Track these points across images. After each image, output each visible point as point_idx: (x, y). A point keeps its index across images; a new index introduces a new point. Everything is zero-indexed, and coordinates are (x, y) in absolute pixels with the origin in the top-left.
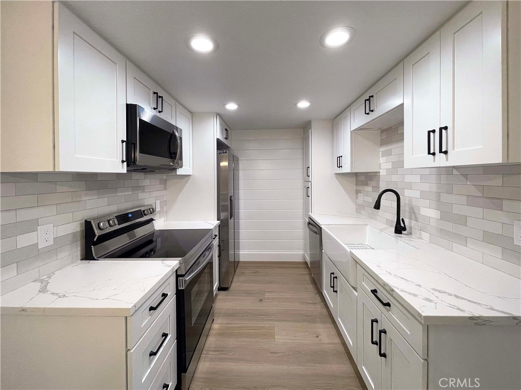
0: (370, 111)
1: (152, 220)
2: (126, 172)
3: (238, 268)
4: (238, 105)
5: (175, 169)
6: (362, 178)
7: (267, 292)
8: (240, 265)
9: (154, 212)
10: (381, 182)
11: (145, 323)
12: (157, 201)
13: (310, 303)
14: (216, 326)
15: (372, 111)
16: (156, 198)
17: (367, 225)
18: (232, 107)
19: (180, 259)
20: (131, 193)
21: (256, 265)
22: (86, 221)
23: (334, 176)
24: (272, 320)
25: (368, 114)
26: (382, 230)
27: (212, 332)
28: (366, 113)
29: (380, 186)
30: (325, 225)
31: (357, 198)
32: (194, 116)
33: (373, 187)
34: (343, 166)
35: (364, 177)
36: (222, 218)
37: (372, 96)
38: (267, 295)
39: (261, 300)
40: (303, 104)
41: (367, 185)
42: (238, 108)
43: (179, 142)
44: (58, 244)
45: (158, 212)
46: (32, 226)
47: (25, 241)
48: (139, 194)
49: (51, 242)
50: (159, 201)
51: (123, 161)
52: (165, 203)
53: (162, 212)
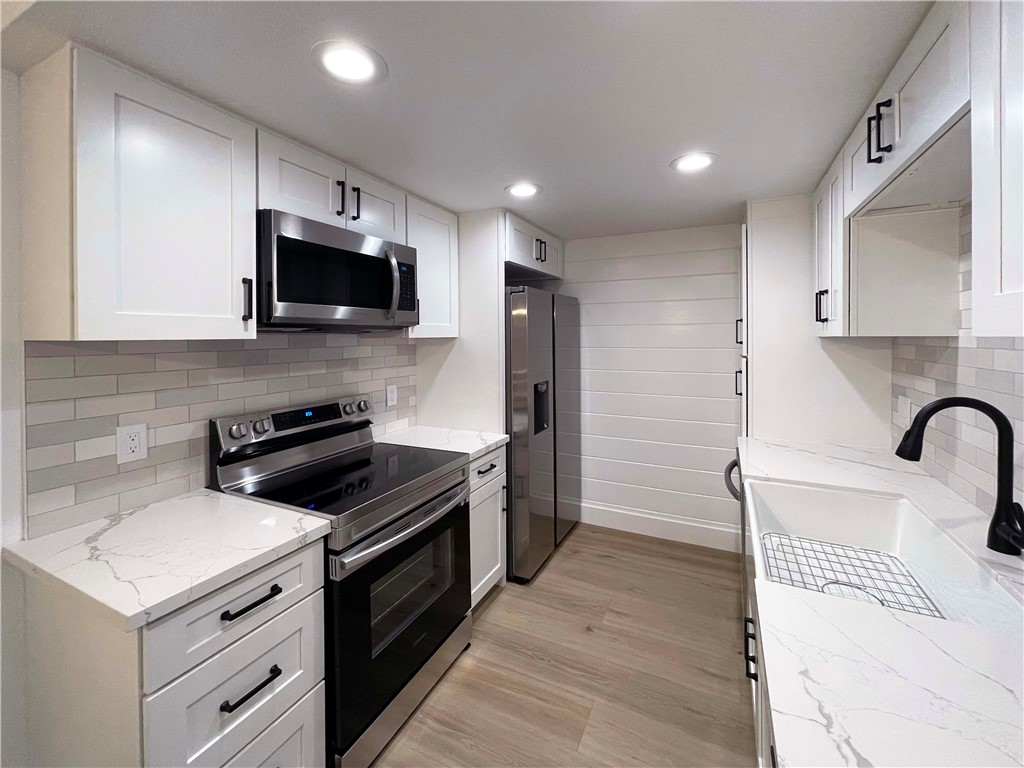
0: (879, 149)
1: (367, 423)
2: (255, 337)
3: (572, 537)
4: (537, 185)
5: (402, 328)
6: (910, 352)
7: (611, 611)
8: (578, 531)
9: (367, 409)
10: (960, 369)
11: (201, 644)
12: (389, 388)
13: (714, 675)
14: (467, 661)
15: (889, 149)
16: (388, 381)
17: (902, 496)
18: (523, 191)
19: (333, 517)
20: (324, 371)
21: (616, 539)
22: (210, 421)
23: (818, 346)
24: (591, 689)
25: (879, 160)
26: (946, 524)
27: (454, 674)
28: (870, 160)
29: (959, 381)
30: (755, 478)
31: (894, 409)
32: (461, 221)
33: (937, 380)
34: (830, 318)
35: (913, 349)
36: (516, 429)
37: (888, 103)
38: (608, 620)
39: (589, 629)
40: (694, 162)
41: (920, 372)
42: (538, 193)
43: (396, 274)
44: (156, 460)
45: (393, 408)
46: (108, 425)
47: (89, 450)
48: (345, 374)
49: (142, 454)
50: (394, 387)
51: (246, 318)
52: (413, 390)
53: (403, 408)
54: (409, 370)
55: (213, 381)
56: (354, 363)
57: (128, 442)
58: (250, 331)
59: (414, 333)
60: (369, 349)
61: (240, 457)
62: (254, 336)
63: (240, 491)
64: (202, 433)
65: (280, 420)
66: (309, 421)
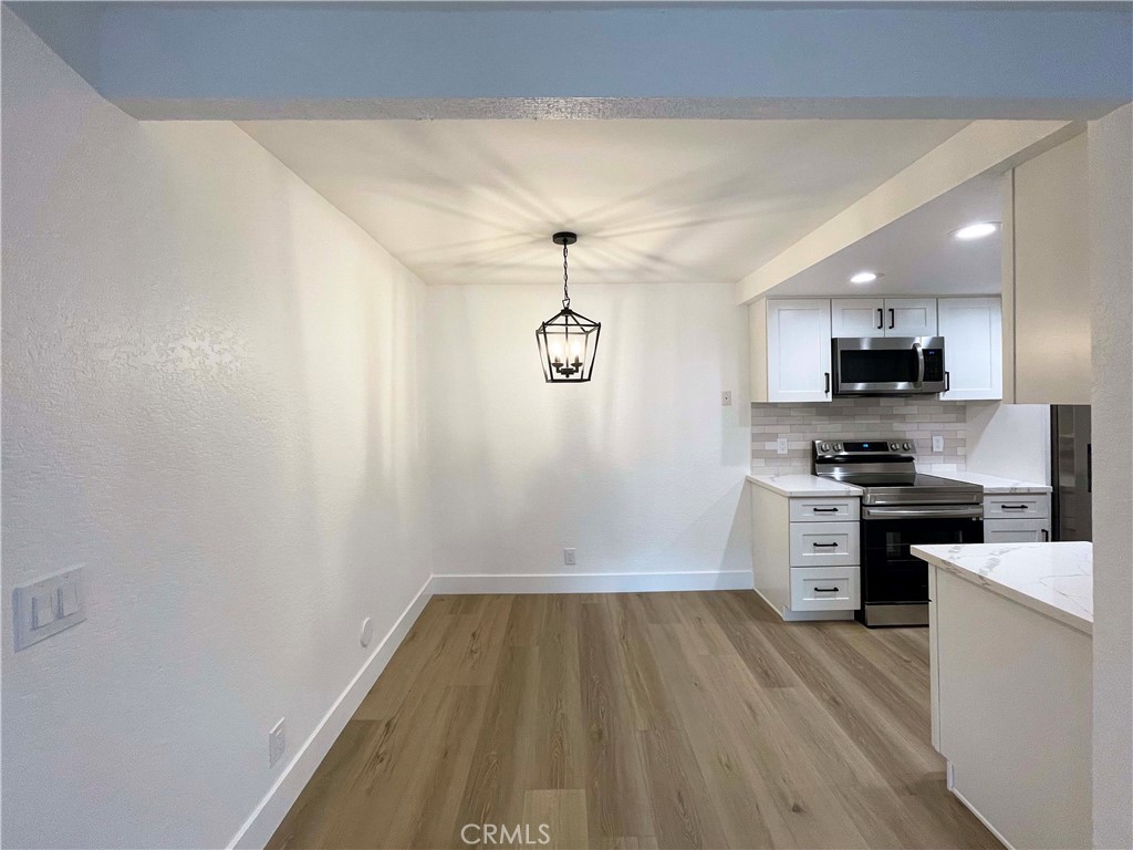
1: (911, 459)
9: (910, 449)
12: (935, 438)
16: (934, 433)
20: (878, 422)
22: (812, 442)
43: (921, 357)
44: (791, 455)
45: (938, 453)
46: (774, 437)
47: (769, 446)
48: (895, 425)
49: (786, 452)
50: (940, 438)
51: (827, 391)
52: (963, 442)
53: (950, 454)
54: (959, 426)
55: (814, 422)
56: (903, 418)
57: (781, 446)
58: (829, 398)
59: (943, 397)
60: (915, 407)
61: (833, 461)
62: (830, 400)
63: (833, 478)
64: (809, 447)
65: (847, 446)
66: (866, 450)
